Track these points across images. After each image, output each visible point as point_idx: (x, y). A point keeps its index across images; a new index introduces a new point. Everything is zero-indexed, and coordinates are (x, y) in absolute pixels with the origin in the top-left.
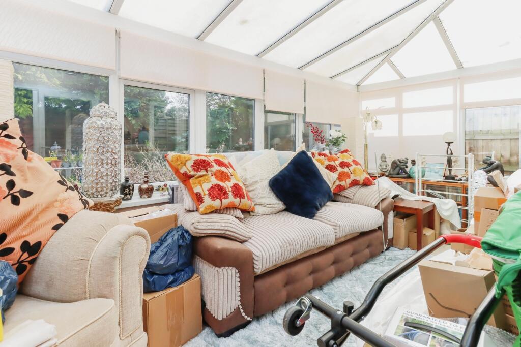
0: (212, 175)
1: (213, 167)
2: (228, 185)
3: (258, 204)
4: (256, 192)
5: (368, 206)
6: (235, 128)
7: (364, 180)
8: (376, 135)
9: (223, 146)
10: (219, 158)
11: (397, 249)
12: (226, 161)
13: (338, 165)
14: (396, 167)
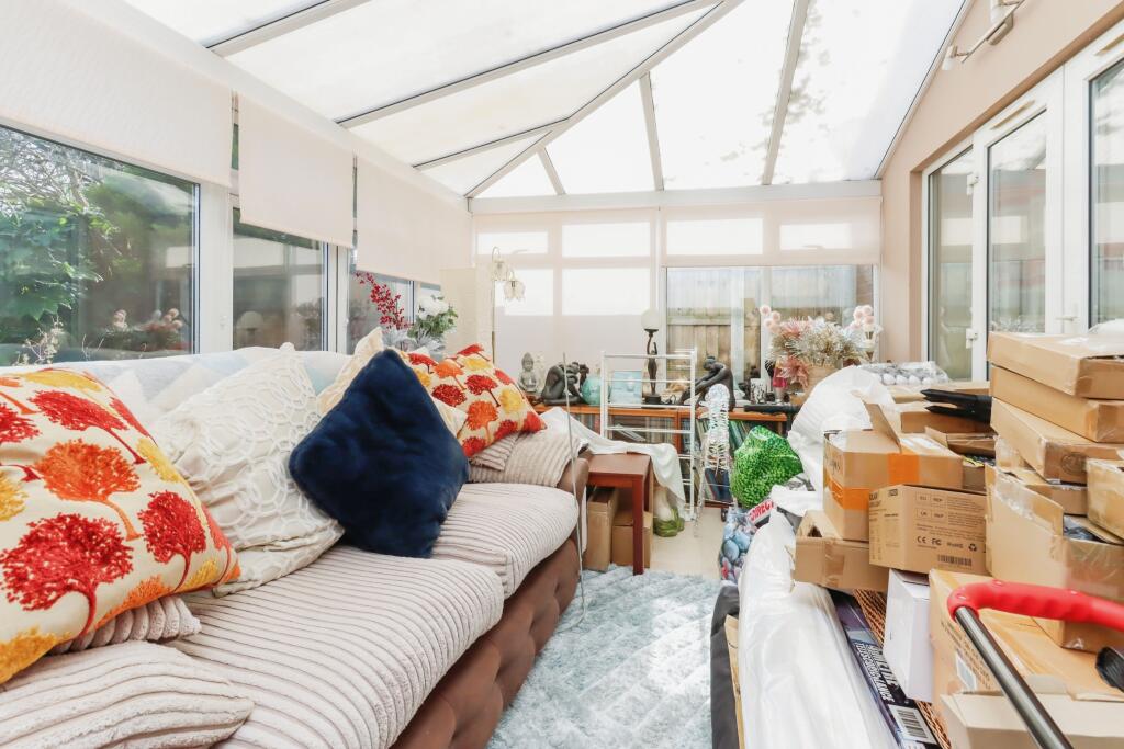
0: (31, 477)
1: (30, 432)
2: (122, 511)
3: (248, 544)
4: (241, 503)
5: (543, 485)
6: (98, 279)
7: (526, 421)
8: (508, 312)
9: (56, 331)
10: (61, 389)
11: (593, 573)
12: (101, 400)
13: (465, 386)
14: (557, 382)
